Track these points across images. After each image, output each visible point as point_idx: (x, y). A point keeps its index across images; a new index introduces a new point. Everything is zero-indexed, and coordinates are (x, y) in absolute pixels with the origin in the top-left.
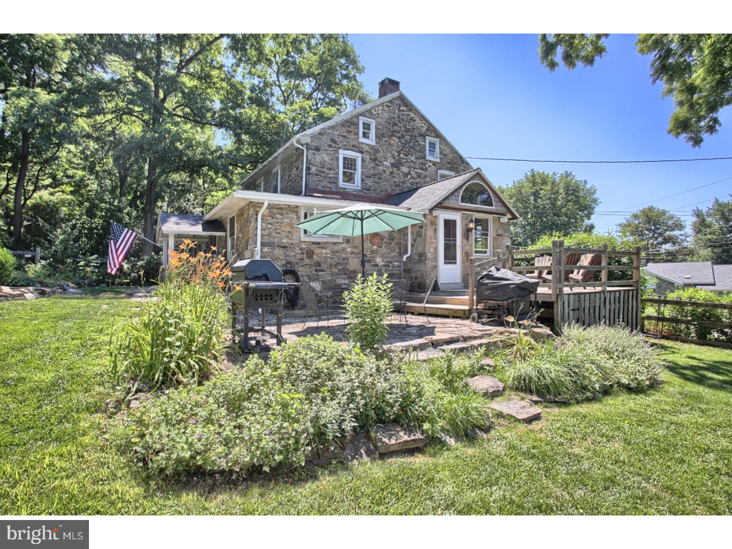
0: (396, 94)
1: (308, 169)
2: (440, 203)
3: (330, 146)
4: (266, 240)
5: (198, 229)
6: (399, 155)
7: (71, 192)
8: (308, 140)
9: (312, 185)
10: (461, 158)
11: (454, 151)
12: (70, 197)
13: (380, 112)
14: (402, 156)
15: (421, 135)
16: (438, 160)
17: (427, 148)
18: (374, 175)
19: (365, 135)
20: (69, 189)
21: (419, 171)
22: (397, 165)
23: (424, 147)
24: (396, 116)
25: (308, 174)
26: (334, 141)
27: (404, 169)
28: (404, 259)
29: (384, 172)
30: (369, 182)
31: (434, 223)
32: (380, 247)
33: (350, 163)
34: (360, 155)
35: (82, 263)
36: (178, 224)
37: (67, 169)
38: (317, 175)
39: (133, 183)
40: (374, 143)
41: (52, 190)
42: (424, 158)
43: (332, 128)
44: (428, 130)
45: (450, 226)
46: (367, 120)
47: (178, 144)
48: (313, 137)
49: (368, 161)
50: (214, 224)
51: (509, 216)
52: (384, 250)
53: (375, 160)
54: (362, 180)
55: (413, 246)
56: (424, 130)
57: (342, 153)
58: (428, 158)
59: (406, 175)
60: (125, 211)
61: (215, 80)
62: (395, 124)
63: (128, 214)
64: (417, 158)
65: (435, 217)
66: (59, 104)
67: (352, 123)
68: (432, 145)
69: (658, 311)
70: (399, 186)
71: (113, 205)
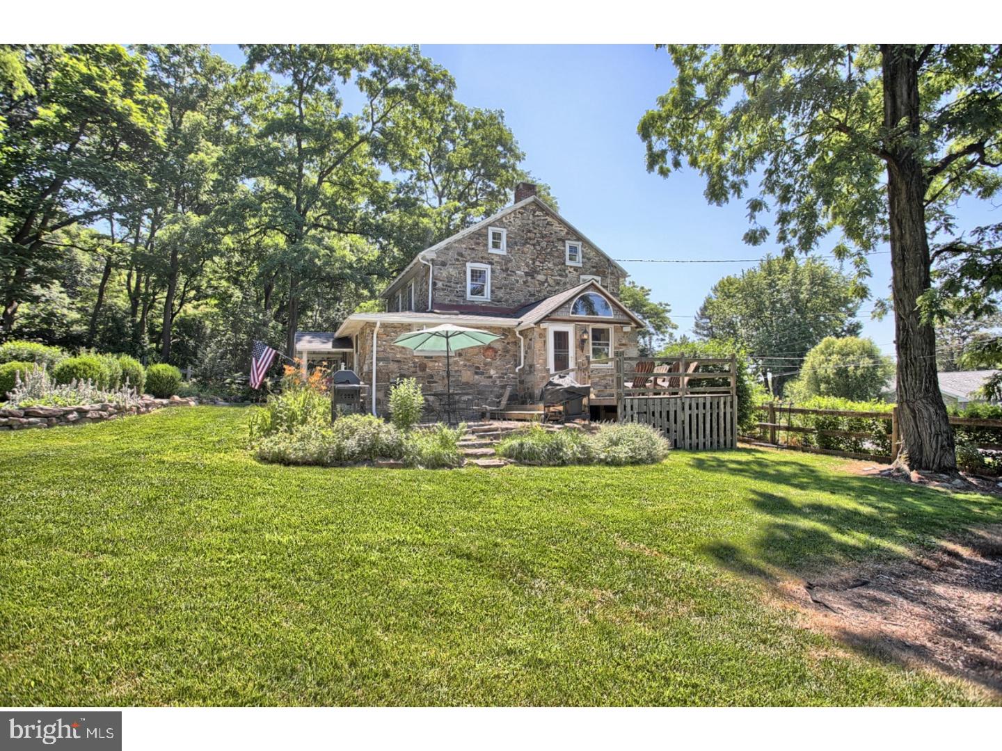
0: (531, 199)
1: (434, 284)
2: (547, 316)
3: (458, 260)
4: (381, 355)
5: (328, 347)
6: (534, 263)
7: (215, 305)
8: (434, 256)
9: (438, 300)
10: (608, 260)
11: (599, 253)
12: (216, 310)
13: (512, 220)
14: (537, 263)
15: (559, 240)
16: (581, 265)
17: (567, 253)
18: (505, 286)
19: (496, 246)
20: (214, 302)
21: (558, 278)
22: (531, 274)
23: (564, 252)
24: (530, 222)
25: (434, 289)
26: (461, 255)
27: (541, 277)
28: (517, 370)
29: (517, 281)
30: (500, 294)
31: (543, 335)
32: (494, 359)
33: (477, 275)
34: (489, 267)
35: (228, 381)
36: (310, 342)
37: (211, 279)
38: (443, 290)
39: (279, 293)
40: (504, 253)
41: (196, 303)
42: (564, 264)
43: (460, 241)
44: (567, 234)
45: (561, 338)
46: (497, 230)
47: (317, 260)
48: (439, 252)
49: (498, 272)
50: (345, 341)
51: (634, 325)
52: (498, 362)
53: (507, 269)
54: (492, 292)
55: (525, 357)
56: (563, 234)
57: (470, 266)
58: (568, 263)
59: (542, 283)
60: (270, 325)
61: (358, 186)
62: (529, 231)
63: (273, 328)
64: (555, 265)
65: (545, 329)
66: (207, 225)
67: (480, 235)
68: (574, 249)
69: (789, 420)
70: (534, 295)
71: (258, 319)
